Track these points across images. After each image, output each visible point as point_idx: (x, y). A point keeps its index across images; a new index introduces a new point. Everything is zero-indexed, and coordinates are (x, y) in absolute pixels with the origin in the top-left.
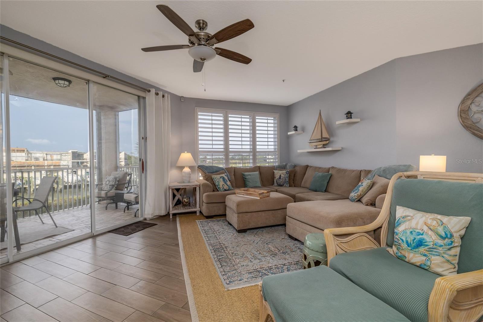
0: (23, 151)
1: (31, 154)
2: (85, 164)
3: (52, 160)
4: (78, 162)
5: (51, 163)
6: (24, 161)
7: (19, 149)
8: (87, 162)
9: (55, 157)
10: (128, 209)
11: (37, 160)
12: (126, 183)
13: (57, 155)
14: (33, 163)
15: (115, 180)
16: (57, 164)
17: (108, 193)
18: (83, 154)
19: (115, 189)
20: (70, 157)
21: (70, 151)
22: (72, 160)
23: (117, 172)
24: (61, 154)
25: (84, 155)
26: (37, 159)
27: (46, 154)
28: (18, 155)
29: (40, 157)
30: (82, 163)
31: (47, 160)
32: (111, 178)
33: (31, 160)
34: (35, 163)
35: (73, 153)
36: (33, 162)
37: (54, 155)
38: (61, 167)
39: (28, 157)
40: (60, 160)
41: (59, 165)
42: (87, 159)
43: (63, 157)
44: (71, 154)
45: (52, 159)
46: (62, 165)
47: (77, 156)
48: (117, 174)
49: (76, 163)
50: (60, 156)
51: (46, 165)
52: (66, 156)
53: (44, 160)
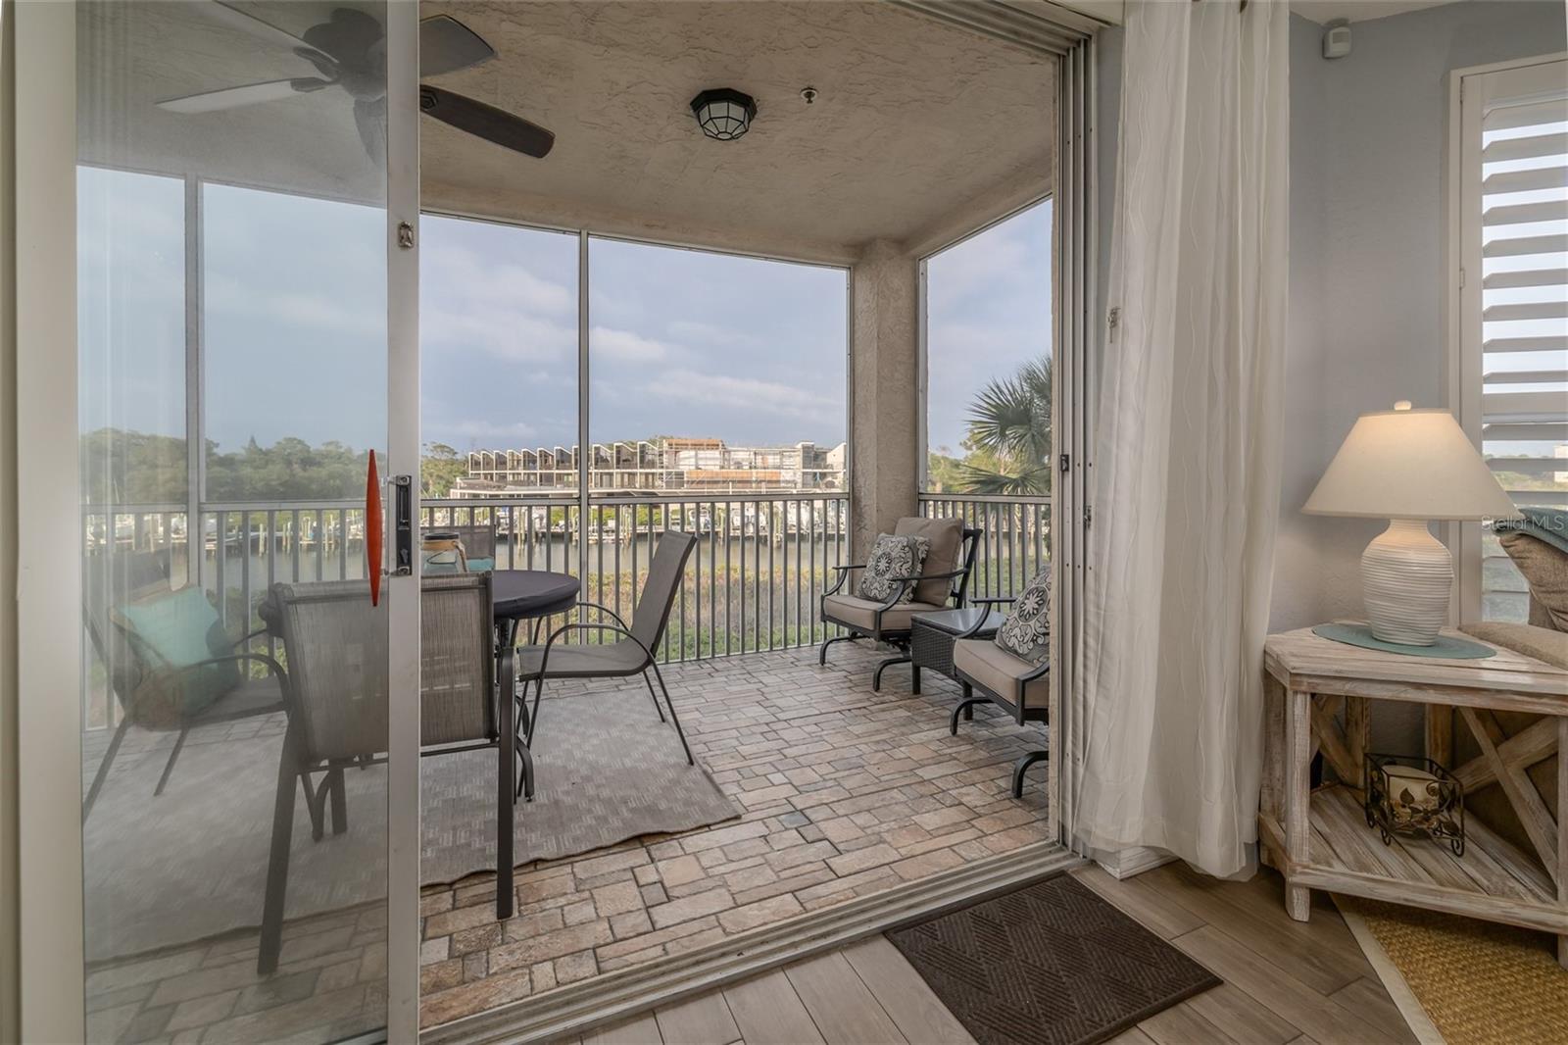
0: (715, 446)
1: (729, 452)
2: (830, 479)
3: (765, 468)
4: (815, 474)
5: (762, 475)
6: (717, 469)
7: (711, 442)
8: (833, 474)
9: (772, 460)
10: (969, 717)
11: (738, 468)
12: (957, 573)
13: (774, 454)
14: (731, 475)
15: (910, 555)
16: (774, 479)
17: (885, 617)
18: (825, 453)
19: (911, 595)
20: (797, 459)
21: (799, 446)
22: (804, 468)
23: (917, 519)
24: (781, 454)
25: (828, 455)
26: (739, 465)
27: (755, 454)
28: (708, 456)
29: (743, 459)
30: (823, 475)
31: (755, 467)
32: (894, 544)
33: (729, 468)
34: (734, 475)
35: (806, 449)
36: (732, 472)
37: (769, 454)
38: (782, 485)
39: (724, 460)
40: (779, 468)
41: (778, 482)
42: (835, 465)
43: (787, 462)
44: (801, 454)
45: (766, 465)
46: (784, 482)
47: (814, 457)
48: (921, 528)
49: (810, 477)
50: (781, 459)
51: (754, 479)
52: (790, 457)
53: (751, 468)
